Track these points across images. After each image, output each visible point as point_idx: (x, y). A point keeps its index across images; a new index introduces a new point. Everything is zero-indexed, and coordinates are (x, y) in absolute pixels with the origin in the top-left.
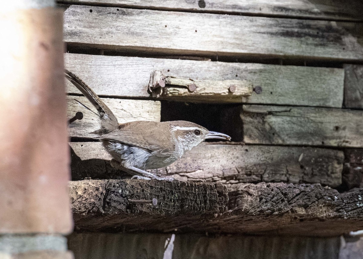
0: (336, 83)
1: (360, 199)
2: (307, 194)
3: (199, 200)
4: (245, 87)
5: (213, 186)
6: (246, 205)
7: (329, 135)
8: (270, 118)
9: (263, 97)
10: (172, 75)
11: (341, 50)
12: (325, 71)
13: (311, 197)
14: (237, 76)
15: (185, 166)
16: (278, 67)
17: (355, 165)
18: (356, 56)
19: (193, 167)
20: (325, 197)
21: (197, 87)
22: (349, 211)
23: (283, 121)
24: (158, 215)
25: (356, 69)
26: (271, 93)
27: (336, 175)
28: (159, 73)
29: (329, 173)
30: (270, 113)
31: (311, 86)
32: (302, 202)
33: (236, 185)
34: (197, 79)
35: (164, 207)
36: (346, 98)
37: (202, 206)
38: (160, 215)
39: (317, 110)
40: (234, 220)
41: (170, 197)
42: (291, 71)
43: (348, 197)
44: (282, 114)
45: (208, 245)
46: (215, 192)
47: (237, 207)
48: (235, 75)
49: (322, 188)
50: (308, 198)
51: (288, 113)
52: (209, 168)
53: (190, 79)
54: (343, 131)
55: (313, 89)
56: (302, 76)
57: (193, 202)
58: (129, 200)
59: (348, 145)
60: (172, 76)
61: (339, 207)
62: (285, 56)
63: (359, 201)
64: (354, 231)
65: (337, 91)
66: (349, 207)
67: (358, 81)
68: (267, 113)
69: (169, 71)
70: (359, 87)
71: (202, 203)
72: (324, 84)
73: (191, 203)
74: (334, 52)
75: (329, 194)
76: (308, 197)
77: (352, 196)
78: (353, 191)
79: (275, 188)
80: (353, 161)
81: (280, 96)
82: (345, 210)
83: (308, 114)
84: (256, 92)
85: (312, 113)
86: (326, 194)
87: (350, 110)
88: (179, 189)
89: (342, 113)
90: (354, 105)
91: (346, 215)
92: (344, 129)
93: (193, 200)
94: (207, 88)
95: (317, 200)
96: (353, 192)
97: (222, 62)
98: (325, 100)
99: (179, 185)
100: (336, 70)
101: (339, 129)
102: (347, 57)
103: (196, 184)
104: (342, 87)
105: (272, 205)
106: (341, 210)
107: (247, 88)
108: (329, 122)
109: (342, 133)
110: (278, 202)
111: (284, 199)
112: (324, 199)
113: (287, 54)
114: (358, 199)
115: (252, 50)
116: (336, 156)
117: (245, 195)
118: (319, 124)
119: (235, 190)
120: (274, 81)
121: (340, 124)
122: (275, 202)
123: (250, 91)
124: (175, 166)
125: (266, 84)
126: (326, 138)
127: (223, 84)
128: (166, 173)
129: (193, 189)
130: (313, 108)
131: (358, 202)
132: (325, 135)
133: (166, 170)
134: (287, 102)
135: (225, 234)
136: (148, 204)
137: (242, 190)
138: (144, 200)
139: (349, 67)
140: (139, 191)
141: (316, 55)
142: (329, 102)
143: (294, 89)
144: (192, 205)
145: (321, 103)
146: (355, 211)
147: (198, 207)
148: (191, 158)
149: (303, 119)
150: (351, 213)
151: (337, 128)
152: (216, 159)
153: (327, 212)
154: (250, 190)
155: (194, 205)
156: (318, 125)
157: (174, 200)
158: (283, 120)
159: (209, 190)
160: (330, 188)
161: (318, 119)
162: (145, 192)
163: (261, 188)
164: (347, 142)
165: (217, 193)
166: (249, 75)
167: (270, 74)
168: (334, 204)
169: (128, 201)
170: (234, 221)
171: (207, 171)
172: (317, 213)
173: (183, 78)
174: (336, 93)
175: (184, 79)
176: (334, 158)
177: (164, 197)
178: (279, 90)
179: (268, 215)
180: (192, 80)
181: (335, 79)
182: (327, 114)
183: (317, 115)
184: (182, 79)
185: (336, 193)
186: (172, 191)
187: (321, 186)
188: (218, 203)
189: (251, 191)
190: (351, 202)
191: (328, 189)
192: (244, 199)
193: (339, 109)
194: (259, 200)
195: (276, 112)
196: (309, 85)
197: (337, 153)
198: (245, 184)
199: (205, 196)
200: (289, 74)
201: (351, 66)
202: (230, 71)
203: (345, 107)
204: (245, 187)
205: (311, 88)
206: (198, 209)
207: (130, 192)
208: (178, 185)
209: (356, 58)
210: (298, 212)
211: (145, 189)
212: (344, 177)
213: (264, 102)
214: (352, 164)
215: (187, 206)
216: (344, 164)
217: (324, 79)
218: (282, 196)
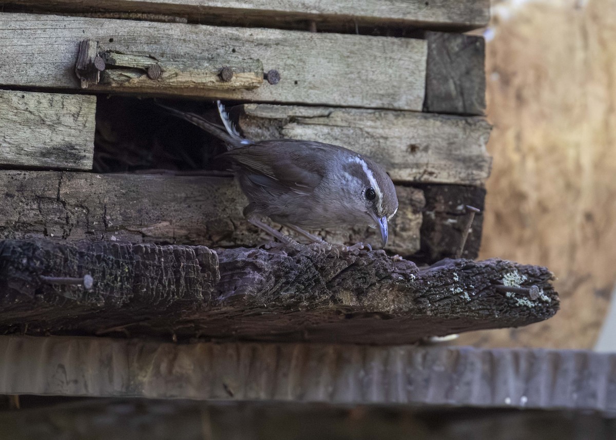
0: (412, 66)
1: (456, 279)
2: (361, 270)
3: (166, 279)
4: (250, 71)
5: (192, 252)
6: (250, 288)
7: (398, 160)
8: (293, 129)
9: (280, 91)
10: (118, 47)
11: (423, 6)
12: (393, 43)
13: (368, 275)
14: (234, 51)
15: (138, 214)
16: (307, 35)
17: (445, 215)
18: (449, 18)
19: (152, 217)
20: (394, 275)
21: (162, 71)
22: (436, 302)
23: (316, 135)
24: (92, 304)
25: (448, 39)
26: (296, 83)
27: (411, 233)
28: (93, 44)
29: (398, 229)
30: (293, 119)
31: (367, 71)
32: (353, 283)
33: (232, 251)
34: (163, 57)
35: (103, 291)
36: (430, 94)
37: (172, 289)
38: (97, 304)
39: (377, 114)
40: (225, 315)
41: (114, 272)
42: (331, 42)
43: (434, 276)
44: (316, 121)
45: (175, 358)
46: (196, 263)
47: (233, 292)
48: (231, 49)
49: (387, 259)
50: (362, 277)
51: (326, 120)
52: (181, 219)
53: (151, 57)
54: (424, 154)
55: (371, 76)
56: (352, 52)
57: (156, 282)
58: (42, 276)
59: (432, 179)
60: (118, 50)
61: (418, 294)
62: (320, 16)
63: (455, 282)
64: (440, 336)
65: (414, 81)
66: (436, 294)
67: (452, 62)
68: (288, 119)
69: (111, 40)
70: (453, 74)
71: (172, 283)
72: (390, 66)
73: (153, 284)
74: (408, 10)
75: (400, 269)
76: (363, 275)
77: (442, 273)
78: (443, 264)
79: (304, 258)
80: (441, 207)
81: (311, 88)
82: (430, 300)
83: (361, 122)
84: (269, 82)
85: (368, 119)
86: (395, 269)
87: (436, 115)
88: (131, 258)
89: (423, 121)
90: (444, 106)
91: (430, 309)
92: (426, 149)
93: (156, 278)
94: (181, 73)
95: (379, 282)
96: (444, 267)
97: (208, 27)
98: (393, 96)
99: (131, 250)
100: (413, 41)
101: (416, 149)
102: (431, 19)
103: (162, 248)
104: (424, 74)
105: (298, 289)
106: (422, 300)
107: (253, 73)
108: (400, 138)
109: (421, 158)
110: (310, 284)
111: (321, 277)
112: (391, 278)
113: (325, 12)
114: (452, 279)
115: (263, 5)
116: (411, 200)
117: (249, 269)
118: (381, 141)
119: (230, 260)
120: (301, 60)
121: (418, 141)
122: (303, 284)
123: (258, 79)
124: (121, 214)
125: (287, 67)
126: (393, 166)
127: (210, 67)
128: (104, 228)
129: (157, 257)
130: (370, 111)
131: (452, 284)
132: (393, 161)
133: (105, 221)
134: (324, 100)
135: (206, 338)
136: (74, 285)
137: (243, 261)
138: (68, 278)
139: (434, 36)
140: (58, 261)
141: (377, 14)
142: (399, 100)
143: (336, 76)
144: (154, 287)
145: (385, 102)
146: (446, 301)
147: (165, 290)
148: (150, 201)
149: (352, 131)
150: (439, 305)
151: (413, 148)
152: (195, 203)
153: (396, 303)
154: (258, 261)
155: (157, 287)
156: (379, 142)
157: (121, 277)
158: (315, 132)
159: (185, 261)
160: (401, 258)
161: (380, 131)
162: (69, 262)
163: (278, 257)
164: (431, 174)
165: (198, 265)
166: (256, 49)
167: (294, 48)
168: (410, 288)
169: (39, 278)
170: (227, 317)
171: (177, 224)
172: (378, 303)
173: (137, 54)
174: (411, 85)
175: (140, 56)
176: (407, 202)
177: (104, 272)
178: (309, 77)
179: (289, 307)
180: (154, 58)
181: (411, 58)
182: (395, 121)
183: (378, 123)
184: (135, 56)
185: (414, 267)
186: (117, 262)
187: (385, 254)
188: (201, 284)
189: (260, 261)
190: (440, 284)
191: (398, 261)
192: (248, 276)
193: (417, 114)
194: (273, 279)
195: (305, 117)
196: (363, 69)
197: (412, 193)
198: (250, 250)
199: (176, 272)
200: (328, 48)
201: (439, 34)
202: (222, 43)
203: (428, 109)
204: (249, 256)
205: (367, 75)
206: (165, 295)
207: (42, 263)
208: (128, 251)
209: (448, 21)
210: (344, 302)
211: (69, 258)
212: (424, 238)
213: (282, 99)
214: (438, 214)
215: (145, 290)
216: (424, 214)
217: (391, 58)
218: (317, 272)
